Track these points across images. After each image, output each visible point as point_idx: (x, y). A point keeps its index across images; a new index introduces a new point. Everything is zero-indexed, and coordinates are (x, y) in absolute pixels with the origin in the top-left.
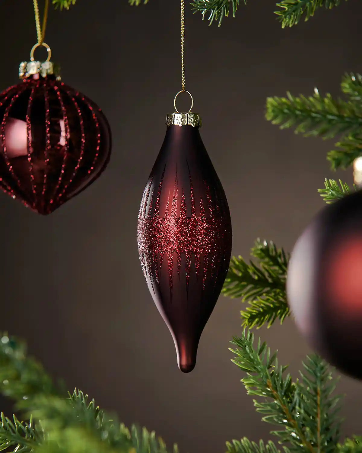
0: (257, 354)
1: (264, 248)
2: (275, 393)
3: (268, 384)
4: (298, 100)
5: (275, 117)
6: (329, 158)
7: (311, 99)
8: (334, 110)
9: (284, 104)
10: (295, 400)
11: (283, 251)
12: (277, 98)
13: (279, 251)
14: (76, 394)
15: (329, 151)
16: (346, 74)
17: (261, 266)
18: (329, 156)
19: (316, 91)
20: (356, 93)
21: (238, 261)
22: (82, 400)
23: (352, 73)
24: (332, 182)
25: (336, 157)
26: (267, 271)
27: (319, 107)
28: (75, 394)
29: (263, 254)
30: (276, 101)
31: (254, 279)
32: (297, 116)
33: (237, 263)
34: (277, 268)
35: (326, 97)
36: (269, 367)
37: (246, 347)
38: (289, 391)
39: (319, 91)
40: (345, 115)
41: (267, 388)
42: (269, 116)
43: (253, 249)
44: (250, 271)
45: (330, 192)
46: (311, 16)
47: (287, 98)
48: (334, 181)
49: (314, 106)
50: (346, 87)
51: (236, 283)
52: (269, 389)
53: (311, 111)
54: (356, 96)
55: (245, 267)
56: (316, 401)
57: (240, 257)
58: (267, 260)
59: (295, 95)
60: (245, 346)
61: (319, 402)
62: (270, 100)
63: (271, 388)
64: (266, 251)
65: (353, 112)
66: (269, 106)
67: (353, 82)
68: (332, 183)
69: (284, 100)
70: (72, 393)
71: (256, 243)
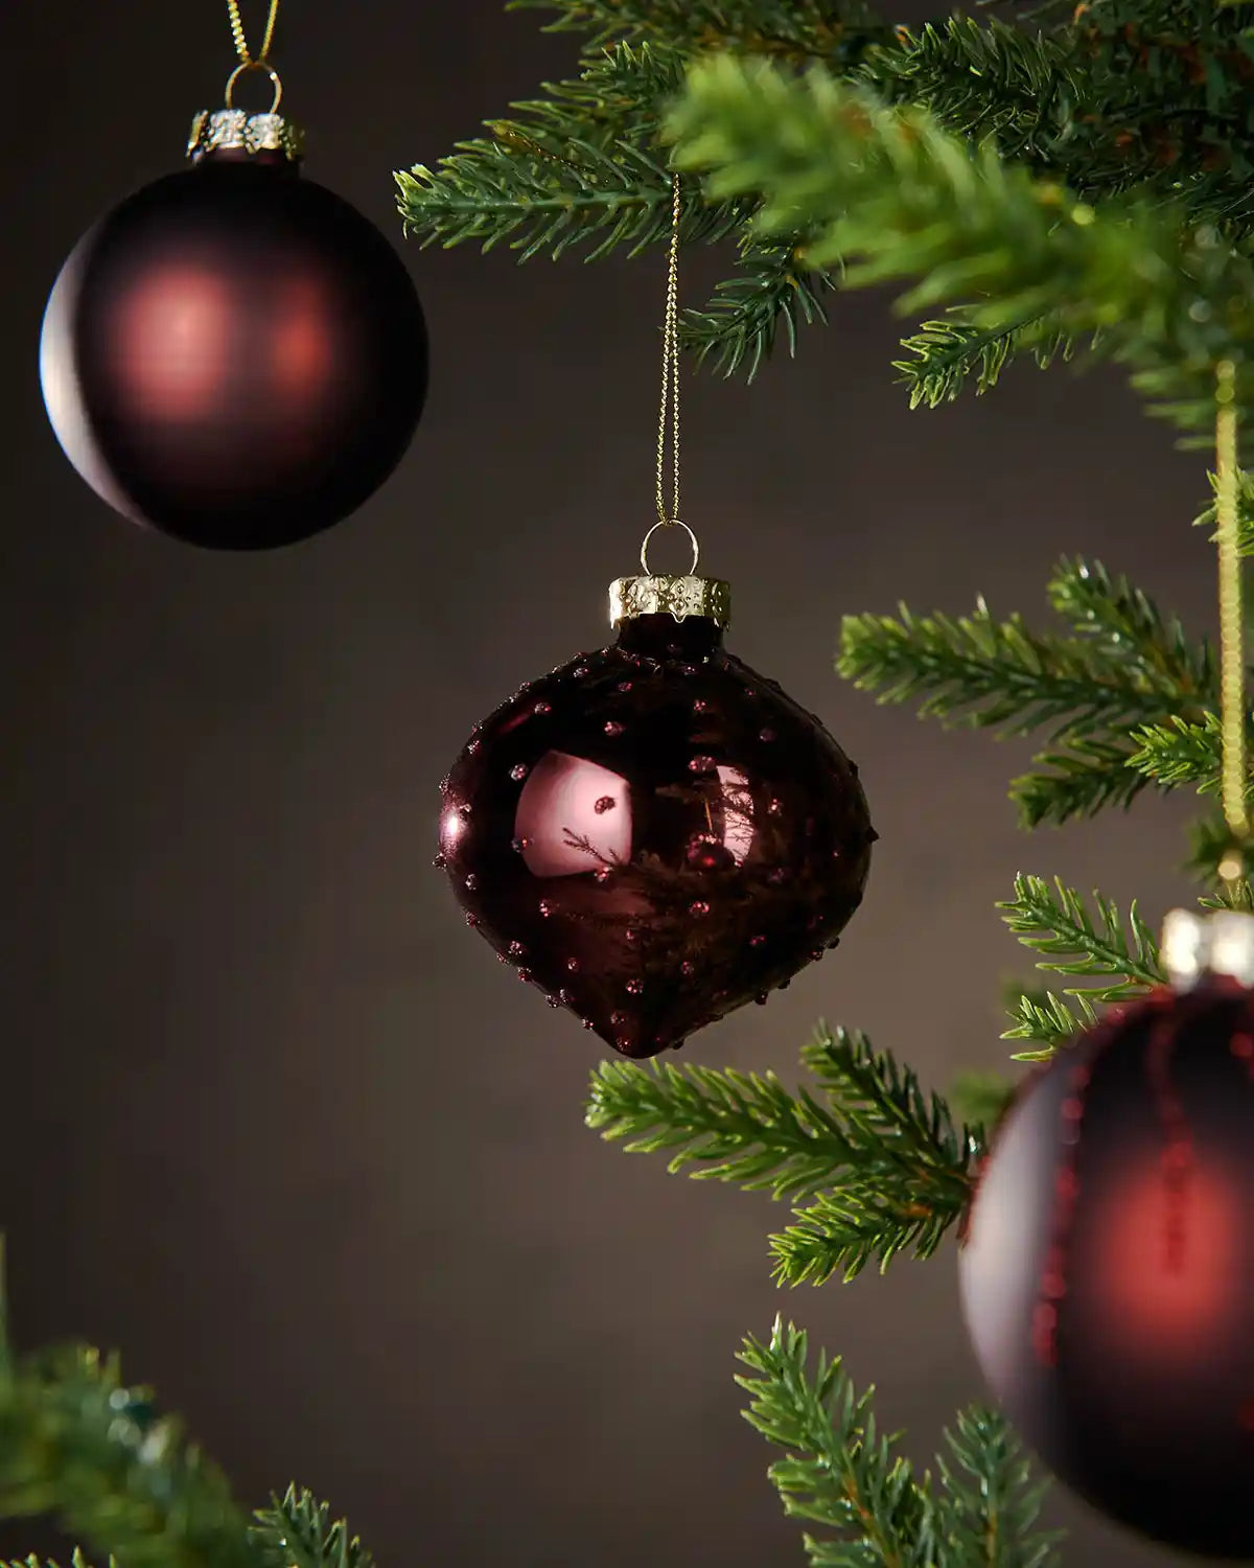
0: (816, 1398)
1: (837, 1044)
2: (865, 1516)
3: (846, 1488)
4: (928, 624)
5: (862, 672)
6: (1012, 795)
7: (965, 623)
8: (1030, 661)
9: (892, 635)
10: (922, 1539)
11: (889, 1053)
12: (867, 616)
13: (879, 1053)
14: (293, 1497)
15: (1016, 776)
16: (1063, 557)
17: (829, 1100)
18: (1014, 788)
19: (981, 603)
20: (1091, 615)
21: (766, 1088)
22: (311, 1517)
23: (1079, 559)
24: (1036, 883)
25: (1034, 791)
26: (846, 1114)
27: (987, 650)
28: (290, 1500)
29: (834, 1067)
30: (865, 623)
31: (807, 1138)
32: (923, 671)
33: (762, 1090)
34: (872, 1105)
35: (1007, 619)
36: (850, 1436)
37: (784, 1375)
38: (905, 1511)
39: (987, 604)
40: (1060, 675)
41: (843, 1501)
42: (844, 667)
43: (805, 1049)
44: (800, 1116)
45: (1031, 910)
46: (990, 385)
47: (898, 618)
48: (1039, 882)
49: (973, 646)
50: (1062, 594)
51: (760, 1146)
52: (849, 1505)
53: (966, 660)
54: (1087, 621)
55: (786, 1104)
56: (983, 1549)
57: (770, 1074)
58: (845, 1079)
59: (920, 611)
60: (782, 1371)
61: (991, 1551)
62: (849, 621)
63: (853, 1499)
64: (841, 1056)
65: (1078, 664)
66: (846, 637)
67: (1083, 582)
68: (1036, 887)
69: (888, 623)
70: (282, 1497)
71: (815, 1033)
